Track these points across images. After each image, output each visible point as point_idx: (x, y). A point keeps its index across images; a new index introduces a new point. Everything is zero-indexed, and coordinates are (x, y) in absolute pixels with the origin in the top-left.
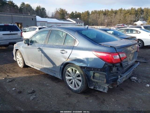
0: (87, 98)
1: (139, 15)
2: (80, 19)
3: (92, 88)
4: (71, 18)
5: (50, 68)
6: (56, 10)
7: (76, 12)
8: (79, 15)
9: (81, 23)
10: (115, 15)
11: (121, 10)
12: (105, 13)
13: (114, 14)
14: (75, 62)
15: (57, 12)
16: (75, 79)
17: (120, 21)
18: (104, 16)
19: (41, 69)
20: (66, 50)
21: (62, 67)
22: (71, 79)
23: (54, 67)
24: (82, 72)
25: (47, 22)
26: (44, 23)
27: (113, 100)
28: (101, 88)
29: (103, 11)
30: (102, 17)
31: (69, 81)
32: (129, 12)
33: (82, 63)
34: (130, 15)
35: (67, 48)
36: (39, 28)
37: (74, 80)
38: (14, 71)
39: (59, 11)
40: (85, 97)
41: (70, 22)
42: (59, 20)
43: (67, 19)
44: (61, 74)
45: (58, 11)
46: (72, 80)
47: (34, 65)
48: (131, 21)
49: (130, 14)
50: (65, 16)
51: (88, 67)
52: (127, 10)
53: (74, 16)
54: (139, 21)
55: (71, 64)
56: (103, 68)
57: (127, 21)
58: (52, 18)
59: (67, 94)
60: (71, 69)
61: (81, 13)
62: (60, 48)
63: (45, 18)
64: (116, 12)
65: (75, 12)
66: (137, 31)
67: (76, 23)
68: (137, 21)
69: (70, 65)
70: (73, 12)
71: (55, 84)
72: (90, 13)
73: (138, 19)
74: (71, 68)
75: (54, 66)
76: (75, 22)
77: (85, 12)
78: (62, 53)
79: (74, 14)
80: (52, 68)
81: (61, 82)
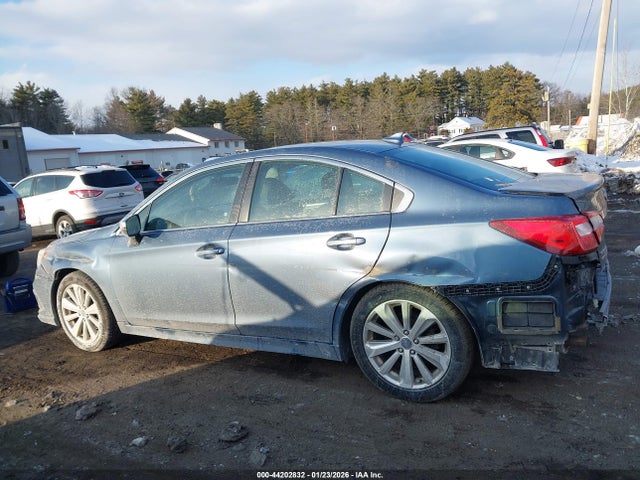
0: (481, 412)
1: (453, 96)
2: (224, 127)
3: (496, 366)
4: (183, 126)
5: (275, 321)
6: (112, 98)
7: (202, 100)
8: (217, 110)
9: (223, 144)
10: (363, 100)
11: (383, 81)
12: (326, 98)
13: (359, 101)
14: (411, 274)
15: (117, 104)
16: (415, 347)
17: (385, 125)
18: (322, 110)
19: (220, 336)
20: (356, 233)
21: (343, 305)
22: (394, 351)
23: (296, 314)
24: (447, 308)
25: (80, 151)
26: (64, 155)
27: (579, 398)
28: (529, 360)
29: (313, 90)
30: (316, 113)
31: (380, 360)
32: (415, 88)
33: (445, 275)
34: (419, 100)
35: (358, 223)
36: (83, 173)
37: (407, 352)
38: (66, 372)
39: (125, 102)
40: (473, 410)
41: (182, 142)
42: (131, 138)
43: (169, 133)
44: (337, 337)
45: (122, 99)
46: (396, 354)
47: (174, 326)
48: (427, 120)
49: (420, 95)
50: (156, 118)
51: (480, 286)
52: (407, 80)
53: (197, 116)
54: (456, 119)
55: (389, 288)
56: (545, 275)
57: (412, 124)
58: (97, 131)
59: (393, 413)
60: (389, 308)
61: (226, 102)
62: (324, 229)
63: (62, 134)
64: (366, 91)
65: (199, 98)
66: (501, 150)
67: (213, 145)
68: (448, 121)
69: (383, 294)
70: (188, 102)
71: (307, 386)
72: (264, 101)
73: (450, 110)
74: (391, 305)
75: (299, 308)
76: (204, 141)
77: (242, 97)
78: (338, 248)
79: (195, 107)
80: (287, 319)
81: (327, 376)
